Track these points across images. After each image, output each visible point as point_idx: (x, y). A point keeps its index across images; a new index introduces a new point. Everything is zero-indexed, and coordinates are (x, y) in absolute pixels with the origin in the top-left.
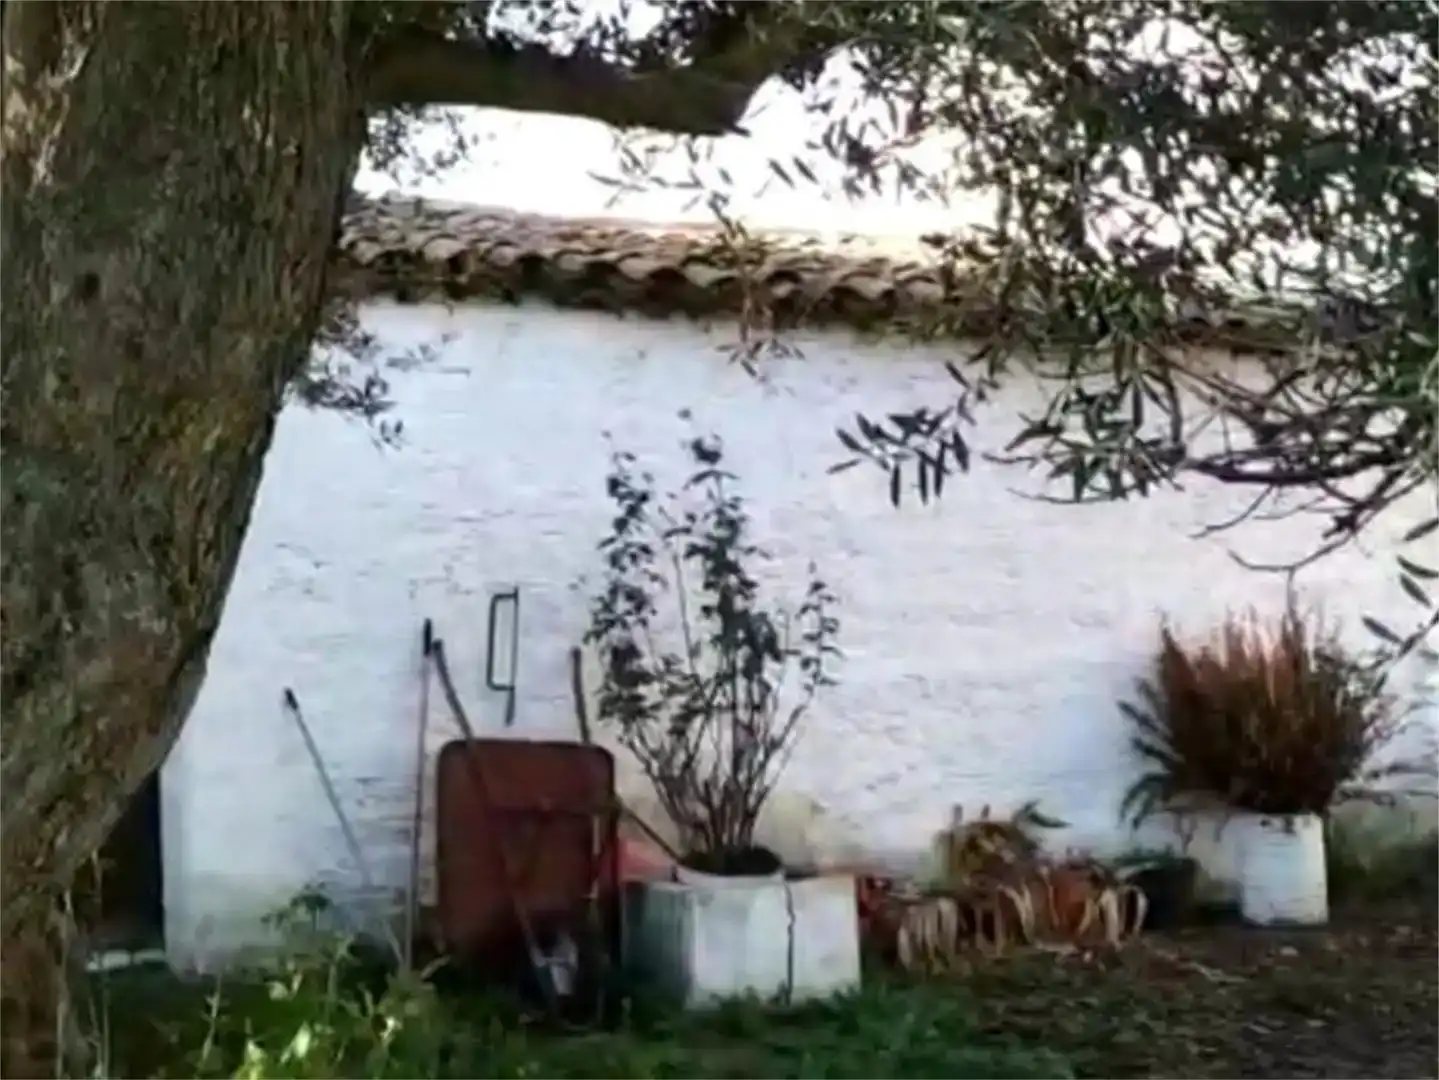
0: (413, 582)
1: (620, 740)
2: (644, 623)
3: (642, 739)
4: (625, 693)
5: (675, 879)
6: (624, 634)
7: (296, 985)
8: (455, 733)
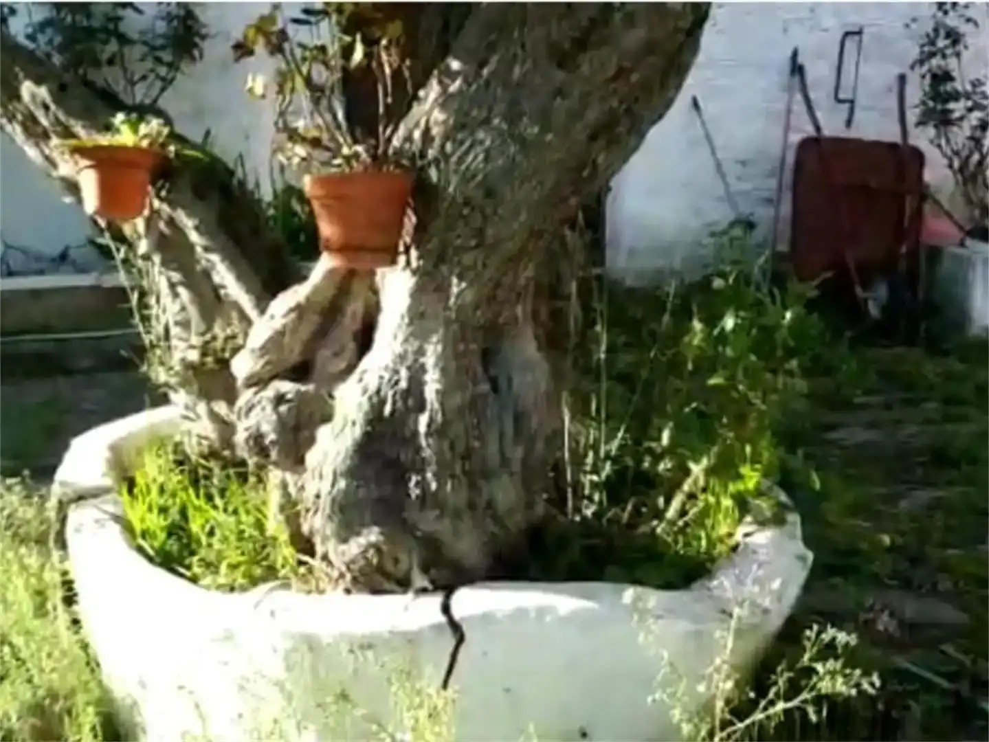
0: (785, 22)
1: (931, 142)
2: (958, 55)
3: (948, 141)
4: (939, 107)
5: (962, 244)
6: (942, 63)
7: (731, 281)
8: (810, 130)
